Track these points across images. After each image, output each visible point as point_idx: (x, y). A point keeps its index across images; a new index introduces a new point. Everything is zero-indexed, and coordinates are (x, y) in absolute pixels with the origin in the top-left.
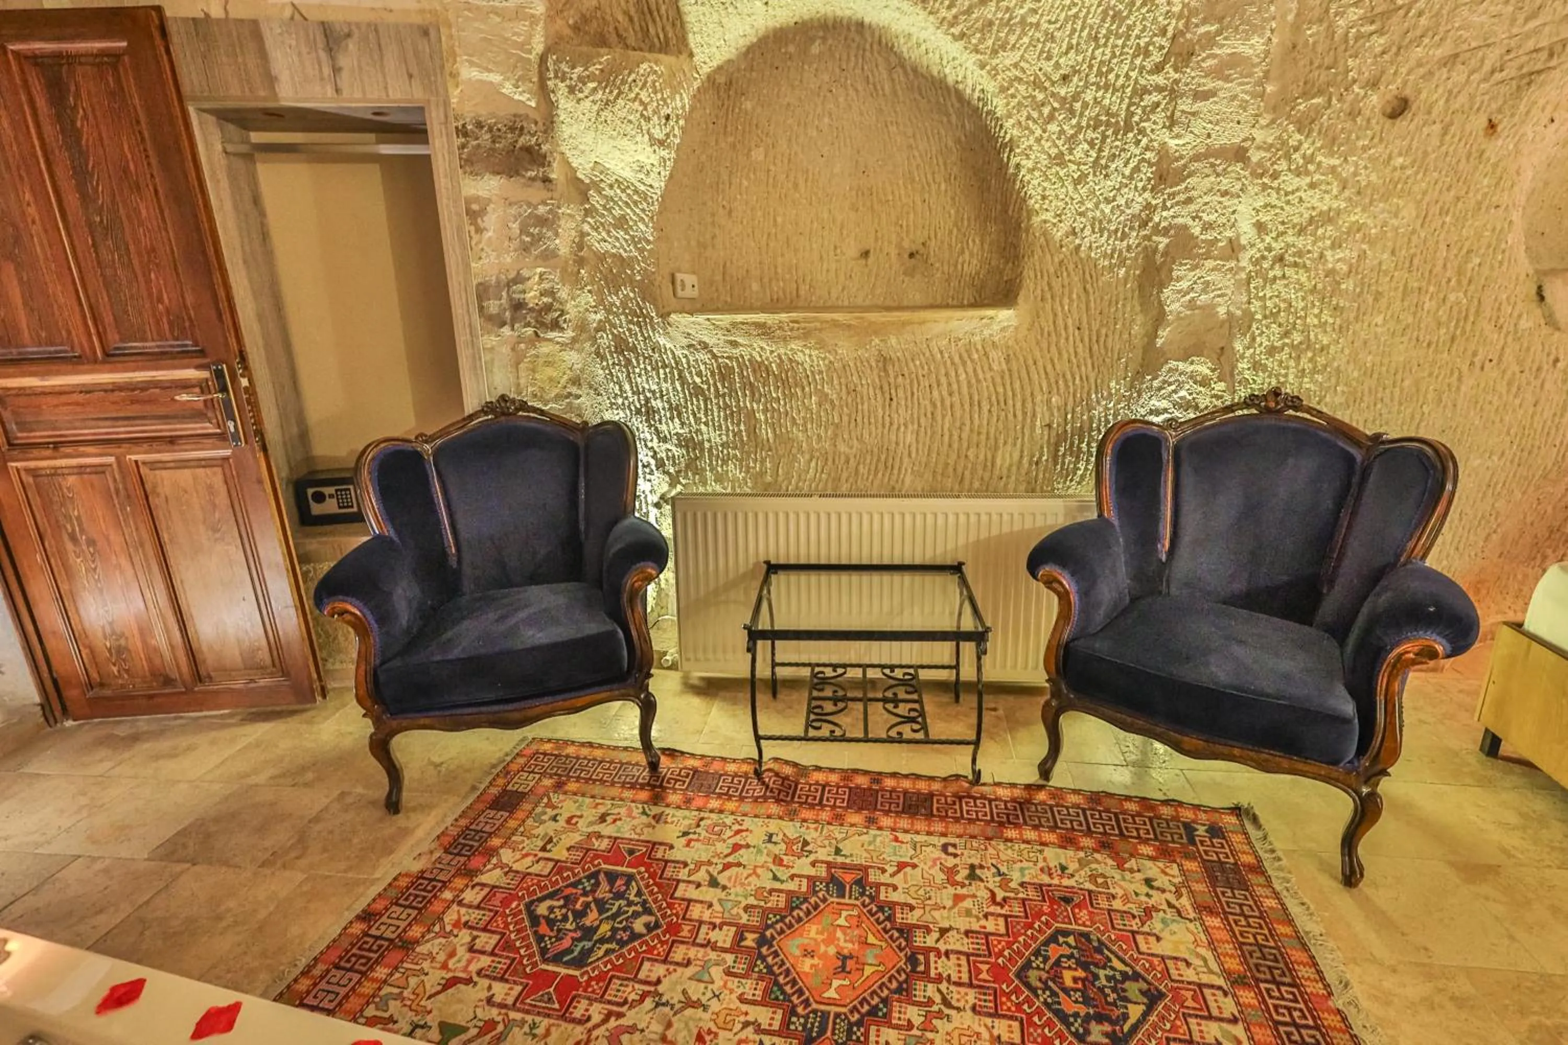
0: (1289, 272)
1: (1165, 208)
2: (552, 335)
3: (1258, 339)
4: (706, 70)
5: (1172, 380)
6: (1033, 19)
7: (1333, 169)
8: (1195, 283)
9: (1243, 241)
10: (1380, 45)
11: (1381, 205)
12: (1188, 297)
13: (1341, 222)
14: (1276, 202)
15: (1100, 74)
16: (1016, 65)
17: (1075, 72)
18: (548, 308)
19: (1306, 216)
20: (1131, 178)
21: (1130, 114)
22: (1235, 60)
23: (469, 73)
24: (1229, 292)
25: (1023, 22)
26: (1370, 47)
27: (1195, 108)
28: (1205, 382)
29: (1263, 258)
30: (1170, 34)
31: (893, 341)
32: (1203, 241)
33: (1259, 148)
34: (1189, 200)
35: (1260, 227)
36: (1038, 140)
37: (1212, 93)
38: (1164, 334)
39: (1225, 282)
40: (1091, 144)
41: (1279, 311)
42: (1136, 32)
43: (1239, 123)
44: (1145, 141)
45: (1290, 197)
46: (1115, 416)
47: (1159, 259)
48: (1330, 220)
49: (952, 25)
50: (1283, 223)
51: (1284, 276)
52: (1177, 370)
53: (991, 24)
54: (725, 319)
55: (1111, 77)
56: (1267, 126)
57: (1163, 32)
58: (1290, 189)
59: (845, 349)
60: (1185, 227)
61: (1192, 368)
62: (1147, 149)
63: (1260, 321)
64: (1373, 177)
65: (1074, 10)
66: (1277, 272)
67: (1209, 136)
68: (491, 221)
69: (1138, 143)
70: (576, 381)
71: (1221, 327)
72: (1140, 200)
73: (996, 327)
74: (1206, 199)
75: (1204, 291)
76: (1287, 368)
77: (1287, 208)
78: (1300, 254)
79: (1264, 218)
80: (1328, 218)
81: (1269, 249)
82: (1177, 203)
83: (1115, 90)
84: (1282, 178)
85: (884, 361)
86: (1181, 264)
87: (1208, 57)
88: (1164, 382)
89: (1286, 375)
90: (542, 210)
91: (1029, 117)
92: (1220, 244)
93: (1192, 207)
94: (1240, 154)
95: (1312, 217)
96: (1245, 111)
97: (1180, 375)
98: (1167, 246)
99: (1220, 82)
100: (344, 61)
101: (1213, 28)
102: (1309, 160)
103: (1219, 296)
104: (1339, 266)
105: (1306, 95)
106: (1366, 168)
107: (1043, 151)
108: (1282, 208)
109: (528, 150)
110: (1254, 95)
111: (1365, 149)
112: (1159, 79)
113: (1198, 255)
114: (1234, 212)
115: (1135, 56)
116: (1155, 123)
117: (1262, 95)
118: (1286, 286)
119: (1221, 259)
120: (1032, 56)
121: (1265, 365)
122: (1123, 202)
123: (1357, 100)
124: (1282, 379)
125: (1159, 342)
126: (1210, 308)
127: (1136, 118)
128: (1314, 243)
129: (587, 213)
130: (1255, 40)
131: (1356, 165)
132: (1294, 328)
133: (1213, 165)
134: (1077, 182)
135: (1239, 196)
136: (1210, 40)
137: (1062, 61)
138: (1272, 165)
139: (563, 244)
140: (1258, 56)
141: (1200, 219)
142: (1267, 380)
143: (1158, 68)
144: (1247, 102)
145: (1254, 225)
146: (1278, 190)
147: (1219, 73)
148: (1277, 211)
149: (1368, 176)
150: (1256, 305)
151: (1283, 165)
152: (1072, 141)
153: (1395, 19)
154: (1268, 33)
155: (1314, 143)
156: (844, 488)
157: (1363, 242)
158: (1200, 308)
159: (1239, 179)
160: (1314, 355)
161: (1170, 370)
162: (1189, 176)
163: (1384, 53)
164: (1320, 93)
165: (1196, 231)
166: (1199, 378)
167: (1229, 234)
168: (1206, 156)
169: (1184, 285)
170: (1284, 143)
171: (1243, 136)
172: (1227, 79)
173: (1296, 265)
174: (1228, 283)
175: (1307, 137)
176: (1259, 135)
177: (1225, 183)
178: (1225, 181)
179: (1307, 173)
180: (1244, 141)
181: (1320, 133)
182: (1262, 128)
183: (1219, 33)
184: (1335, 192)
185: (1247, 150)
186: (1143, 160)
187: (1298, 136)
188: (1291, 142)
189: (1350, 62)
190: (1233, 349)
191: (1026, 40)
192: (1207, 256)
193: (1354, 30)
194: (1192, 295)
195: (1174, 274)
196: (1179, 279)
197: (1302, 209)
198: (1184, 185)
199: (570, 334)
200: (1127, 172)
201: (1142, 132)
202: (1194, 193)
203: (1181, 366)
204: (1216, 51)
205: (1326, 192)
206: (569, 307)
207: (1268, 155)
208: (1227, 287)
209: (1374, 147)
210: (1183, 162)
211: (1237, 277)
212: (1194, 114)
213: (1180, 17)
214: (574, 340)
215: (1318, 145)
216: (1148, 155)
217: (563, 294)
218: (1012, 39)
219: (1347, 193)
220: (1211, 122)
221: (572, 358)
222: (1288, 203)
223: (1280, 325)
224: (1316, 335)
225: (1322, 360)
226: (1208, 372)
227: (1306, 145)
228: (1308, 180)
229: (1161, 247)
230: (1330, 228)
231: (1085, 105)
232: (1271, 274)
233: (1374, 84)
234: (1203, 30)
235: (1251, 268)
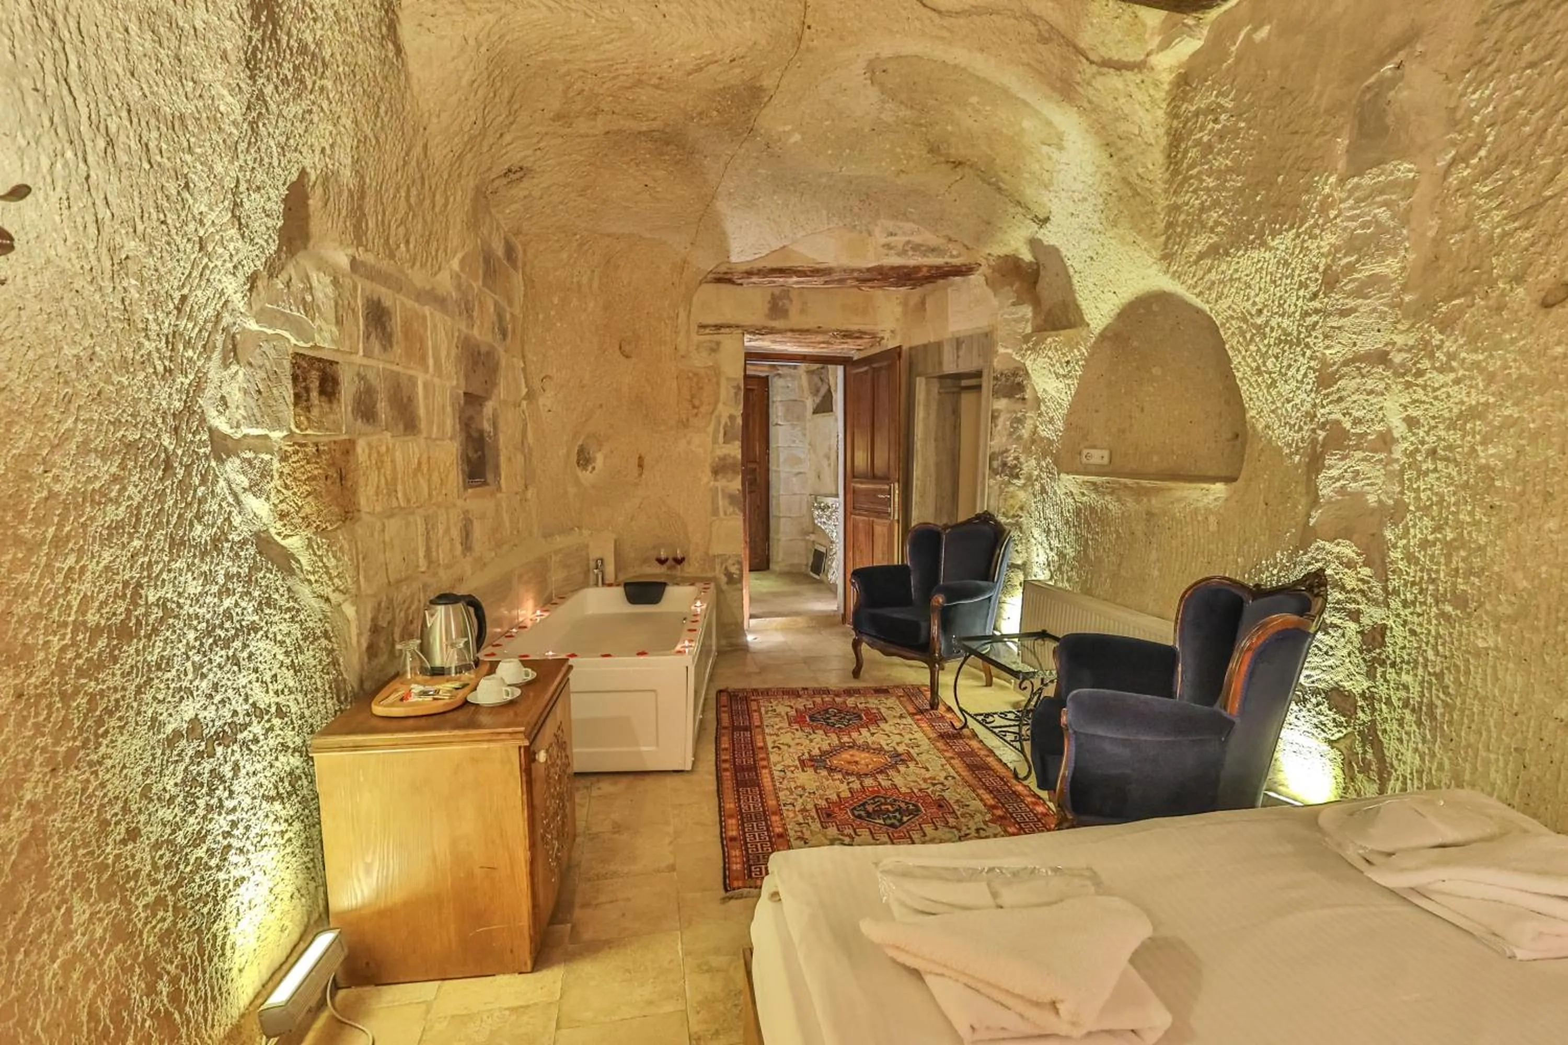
0: (1440, 465)
1: (1323, 407)
2: (1015, 481)
3: (1412, 531)
4: (1097, 331)
5: (1319, 557)
6: (1236, 276)
7: (1476, 365)
8: (1346, 471)
9: (1396, 435)
10: (1526, 239)
11: (1537, 398)
12: (1338, 484)
13: (1491, 417)
14: (1424, 398)
15: (1280, 305)
16: (1229, 307)
17: (1266, 306)
18: (1016, 466)
19: (1456, 410)
20: (1302, 382)
21: (1300, 333)
22: (1375, 280)
23: (1001, 350)
24: (1379, 482)
25: (1231, 279)
26: (1515, 243)
27: (1340, 323)
28: (1350, 565)
29: (1417, 450)
30: (1321, 269)
31: (1154, 501)
32: (1354, 434)
33: (1400, 351)
34: (1341, 399)
35: (1411, 422)
36: (1244, 358)
37: (1353, 310)
38: (1316, 514)
39: (1377, 473)
40: (1277, 357)
41: (1432, 505)
42: (1297, 272)
43: (1379, 331)
44: (1308, 353)
45: (1438, 393)
46: (1278, 581)
47: (1319, 449)
48: (1480, 416)
49: (1195, 287)
50: (1434, 418)
51: (1435, 470)
52: (1324, 549)
53: (1213, 283)
54: (1080, 478)
55: (1286, 306)
56: (1408, 330)
57: (1316, 268)
58: (1436, 385)
59: (1130, 503)
60: (1338, 422)
61: (1337, 549)
62: (1311, 358)
63: (1413, 513)
64: (1525, 369)
65: (1260, 265)
66: (1429, 465)
67: (1355, 344)
68: (1000, 421)
69: (1304, 355)
70: (1021, 508)
71: (1372, 514)
72: (1309, 399)
73: (1211, 498)
74: (1355, 397)
75: (1354, 479)
76: (1438, 564)
77: (1435, 403)
78: (1450, 448)
79: (1413, 412)
80: (1473, 413)
81: (1423, 443)
82: (1331, 402)
83: (1289, 316)
84: (1428, 375)
85: (1150, 514)
86: (1333, 455)
87: (1350, 281)
88: (1313, 558)
89: (1437, 572)
90: (1019, 415)
91: (1238, 342)
92: (1370, 437)
93: (1343, 405)
94: (1382, 358)
95: (1461, 412)
96: (1384, 320)
97: (1327, 553)
98: (1325, 438)
99: (1360, 301)
100: (961, 353)
101: (1353, 259)
102: (1451, 356)
103: (1368, 485)
104: (1492, 462)
105: (1447, 299)
106: (1515, 360)
107: (1248, 366)
108: (1431, 404)
109: (1019, 384)
110: (1392, 307)
111: (1513, 341)
112: (1316, 304)
113: (1348, 446)
114: (1381, 409)
115: (1299, 289)
116: (1316, 337)
117: (1400, 305)
118: (1438, 479)
119: (1371, 451)
120: (1238, 300)
121: (1418, 559)
122: (1298, 401)
123: (1503, 294)
124: (1434, 576)
125: (1312, 522)
126: (1359, 496)
127: (1302, 336)
128: (1463, 437)
129: (1040, 415)
130: (1390, 260)
131: (1502, 358)
132: (1447, 524)
133: (1359, 368)
134: (1269, 387)
135: (1383, 394)
136: (1351, 268)
137: (1257, 299)
138: (1414, 364)
139: (1025, 433)
140: (1395, 273)
141: (1350, 415)
142: (1419, 574)
143: (1315, 296)
144: (1386, 312)
145: (1404, 420)
146: (1424, 387)
147: (1360, 293)
148: (1426, 406)
149: (1519, 368)
150: (1409, 497)
151: (1426, 364)
152: (1264, 356)
153: (1543, 212)
154: (1403, 253)
155: (1456, 341)
156: (1118, 601)
157: (1520, 437)
158: (1350, 494)
159: (1382, 379)
160: (1469, 555)
161: (1318, 549)
162: (1340, 379)
163: (1532, 245)
164: (1464, 294)
165: (1347, 425)
166: (1345, 560)
167: (1378, 427)
168: (1353, 361)
169: (1335, 473)
170: (1427, 343)
171: (1384, 341)
172: (1366, 297)
173: (1447, 459)
174: (1378, 473)
175: (1448, 337)
176: (1400, 340)
177: (1370, 384)
178: (1369, 382)
179: (1452, 370)
180: (1386, 345)
181: (1464, 330)
182: (1402, 332)
183: (1358, 261)
184: (1481, 385)
185: (1387, 353)
186: (1310, 368)
187: (1439, 336)
188: (1435, 342)
189: (1494, 260)
190: (1384, 537)
191: (1233, 290)
192: (1358, 447)
193: (1499, 230)
194: (1342, 482)
195: (1327, 463)
196: (1330, 467)
197: (1449, 404)
198: (1336, 387)
199: (1023, 481)
200: (1299, 377)
201: (1307, 345)
202: (1344, 393)
203: (1328, 546)
204: (1356, 276)
205: (1471, 387)
206: (1024, 467)
207: (1409, 356)
208: (1377, 477)
209: (1524, 338)
210: (1335, 367)
211: (1389, 468)
212: (1339, 328)
213: (1329, 253)
214: (1024, 485)
215: (1461, 341)
216: (1312, 363)
217: (1022, 460)
218: (1226, 291)
219: (1493, 388)
220: (1354, 333)
221: (1022, 495)
222: (1436, 398)
223: (1433, 519)
224: (1469, 533)
225: (1477, 562)
226: (1354, 555)
227: (1447, 344)
228: (1452, 376)
229: (1320, 438)
230: (1478, 423)
231: (1272, 329)
232: (1424, 467)
233: (1518, 279)
234: (1345, 261)
235: (1405, 460)
